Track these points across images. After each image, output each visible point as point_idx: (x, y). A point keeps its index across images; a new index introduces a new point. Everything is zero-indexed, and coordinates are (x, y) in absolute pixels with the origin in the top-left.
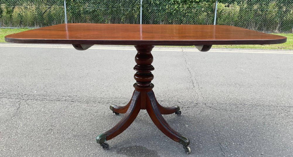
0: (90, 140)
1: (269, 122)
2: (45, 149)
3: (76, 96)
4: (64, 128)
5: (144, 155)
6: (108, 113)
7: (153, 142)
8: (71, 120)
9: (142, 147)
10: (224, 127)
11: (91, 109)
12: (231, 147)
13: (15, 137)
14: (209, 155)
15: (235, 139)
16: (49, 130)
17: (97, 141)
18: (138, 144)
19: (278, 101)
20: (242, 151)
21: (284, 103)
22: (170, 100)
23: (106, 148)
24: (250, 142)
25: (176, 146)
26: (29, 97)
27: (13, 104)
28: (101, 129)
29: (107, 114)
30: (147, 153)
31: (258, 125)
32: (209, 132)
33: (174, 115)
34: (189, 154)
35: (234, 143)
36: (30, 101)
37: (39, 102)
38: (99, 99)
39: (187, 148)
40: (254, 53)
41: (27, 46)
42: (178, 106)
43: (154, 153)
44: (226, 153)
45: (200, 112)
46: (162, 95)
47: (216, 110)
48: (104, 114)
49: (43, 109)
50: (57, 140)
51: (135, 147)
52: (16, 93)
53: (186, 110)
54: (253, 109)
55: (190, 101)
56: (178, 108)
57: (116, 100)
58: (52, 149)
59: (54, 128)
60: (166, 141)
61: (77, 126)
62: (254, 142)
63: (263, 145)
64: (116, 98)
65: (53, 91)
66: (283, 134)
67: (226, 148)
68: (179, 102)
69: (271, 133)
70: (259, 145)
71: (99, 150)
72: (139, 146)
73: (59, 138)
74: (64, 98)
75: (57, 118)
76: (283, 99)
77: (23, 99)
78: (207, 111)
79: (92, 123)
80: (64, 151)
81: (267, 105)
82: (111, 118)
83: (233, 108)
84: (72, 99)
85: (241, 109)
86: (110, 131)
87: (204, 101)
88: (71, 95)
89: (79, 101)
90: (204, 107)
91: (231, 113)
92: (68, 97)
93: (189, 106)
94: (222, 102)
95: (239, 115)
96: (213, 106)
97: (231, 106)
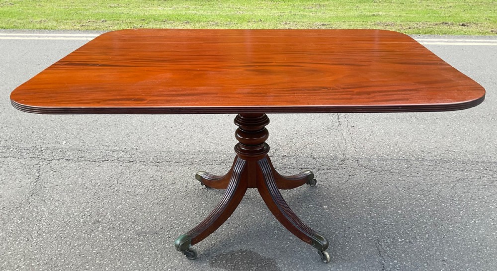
0: (165, 242)
1: (461, 196)
2: (91, 262)
3: (136, 149)
4: (119, 218)
5: (255, 268)
6: (193, 185)
7: (268, 241)
8: (131, 201)
9: (251, 252)
10: (386, 208)
11: (163, 176)
12: (395, 248)
13: (38, 240)
14: (360, 264)
15: (402, 231)
16: (95, 223)
17: (177, 247)
18: (244, 247)
19: (481, 151)
20: (413, 255)
21: (489, 154)
22: (299, 153)
23: (193, 257)
24: (427, 236)
25: (305, 248)
26: (53, 154)
27: (28, 171)
28: (182, 219)
29: (190, 187)
30: (259, 265)
31: (443, 202)
32: (360, 218)
33: (304, 187)
34: (327, 263)
35: (400, 240)
36: (56, 162)
37: (73, 165)
38: (177, 156)
39: (324, 254)
40: (448, 46)
41: (39, 37)
42: (311, 172)
43: (270, 263)
44: (386, 259)
45: (348, 177)
46: (285, 144)
47: (375, 173)
48: (186, 187)
49: (80, 180)
50: (109, 243)
51: (240, 253)
52: (30, 146)
53: (325, 174)
54: (437, 169)
55: (331, 154)
56: (312, 175)
57: (206, 156)
58: (102, 262)
59: (102, 217)
60: (291, 238)
61: (141, 214)
62: (433, 236)
63: (447, 242)
64: (206, 152)
65: (95, 140)
66: (482, 219)
67: (388, 249)
68: (314, 158)
69: (462, 217)
70: (441, 242)
71: (180, 259)
72: (247, 250)
73: (112, 239)
74: (115, 154)
75: (106, 197)
76: (488, 147)
77: (44, 159)
78: (361, 176)
79: (167, 206)
80: (123, 265)
81: (460, 161)
82: (199, 194)
83: (404, 169)
84: (129, 156)
85: (417, 170)
86: (197, 229)
87: (355, 154)
88: (127, 148)
89: (143, 160)
90: (355, 167)
91: (400, 179)
92: (123, 151)
93: (329, 166)
94: (386, 156)
95: (412, 181)
96: (371, 165)
97: (401, 164)
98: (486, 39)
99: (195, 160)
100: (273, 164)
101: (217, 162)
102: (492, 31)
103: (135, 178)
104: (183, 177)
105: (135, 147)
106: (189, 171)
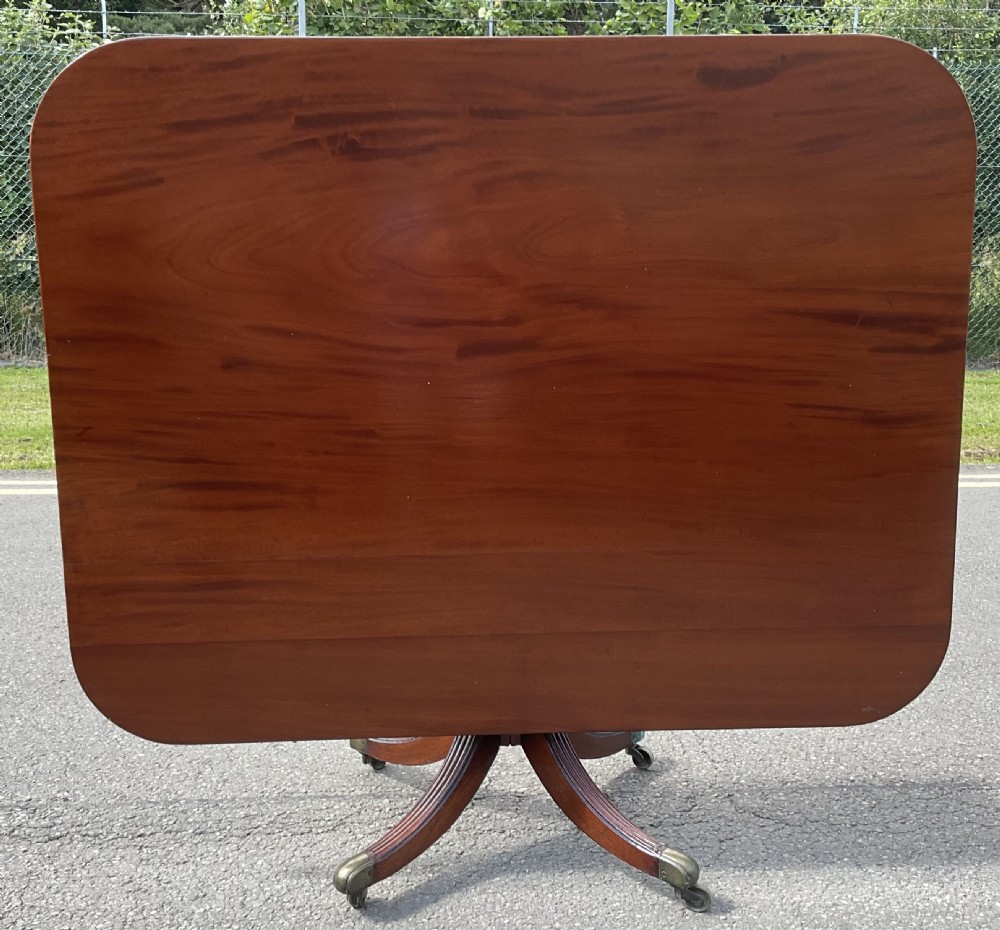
3: (66, 799)
11: (164, 877)
29: (256, 904)
45: (718, 845)
47: (788, 830)
48: (243, 904)
54: (951, 808)
57: (286, 808)
64: (285, 797)
78: (752, 840)
82: (286, 924)
83: (862, 812)
84: (46, 822)
85: (899, 813)
87: (719, 779)
88: (34, 797)
89: (91, 833)
90: (729, 816)
91: (860, 841)
92: (23, 809)
93: (656, 818)
94: (805, 781)
95: (896, 846)
96: (770, 808)
97: (851, 800)
99: (255, 823)
101: (322, 823)
103: (76, 887)
104: (226, 875)
105: (60, 794)
106: (243, 856)
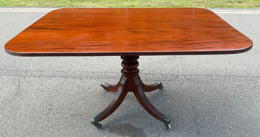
0: (86, 119)
1: (239, 95)
2: (48, 130)
3: (70, 70)
4: (62, 107)
5: (132, 133)
6: (99, 89)
7: (139, 119)
8: (67, 98)
9: (130, 125)
10: (199, 101)
11: (84, 85)
12: (205, 122)
13: (20, 119)
14: (186, 131)
15: (208, 113)
16: (49, 110)
17: (92, 122)
18: (127, 122)
19: (249, 70)
20: (214, 126)
21: (253, 72)
22: (154, 72)
23: (100, 128)
24: (221, 116)
25: (158, 123)
26: (26, 73)
27: (13, 82)
28: (94, 108)
29: (98, 91)
30: (134, 131)
31: (229, 98)
32: (187, 107)
33: (157, 90)
34: (169, 130)
35: (207, 118)
36: (28, 77)
37: (37, 79)
38: (91, 74)
39: (167, 126)
40: (231, 14)
41: (17, 10)
42: (160, 82)
43: (139, 131)
44: (200, 128)
45: (180, 85)
46: (147, 67)
47: (194, 83)
48: (96, 90)
49: (41, 87)
50: (57, 120)
51: (124, 125)
52: (14, 69)
53: (168, 83)
55: (171, 73)
56: (161, 84)
57: (106, 74)
58: (53, 130)
59: (53, 107)
60: (151, 117)
61: (73, 105)
62: (224, 116)
63: (231, 119)
64: (106, 72)
65: (48, 66)
66: (250, 107)
67: (201, 123)
68: (162, 75)
69: (239, 106)
70: (228, 119)
71: (93, 129)
72: (128, 124)
73: (58, 118)
74: (59, 73)
75: (54, 96)
76: (253, 68)
77: (22, 76)
78: (187, 84)
79: (86, 100)
80: (64, 132)
81: (238, 76)
82: (102, 94)
83: (209, 80)
84: (66, 74)
85: (216, 81)
86: (102, 113)
87: (184, 73)
88: (65, 70)
89: (73, 77)
90: (183, 80)
91: (207, 86)
92: (62, 72)
93: (170, 79)
94: (200, 74)
95: (213, 87)
96: (191, 78)
97: (207, 78)
98: (252, 10)
99: (100, 76)
100: (141, 78)
101: (111, 77)
102: (255, 6)
103: (69, 86)
104: (94, 85)
105: (69, 70)
106: (97, 82)
